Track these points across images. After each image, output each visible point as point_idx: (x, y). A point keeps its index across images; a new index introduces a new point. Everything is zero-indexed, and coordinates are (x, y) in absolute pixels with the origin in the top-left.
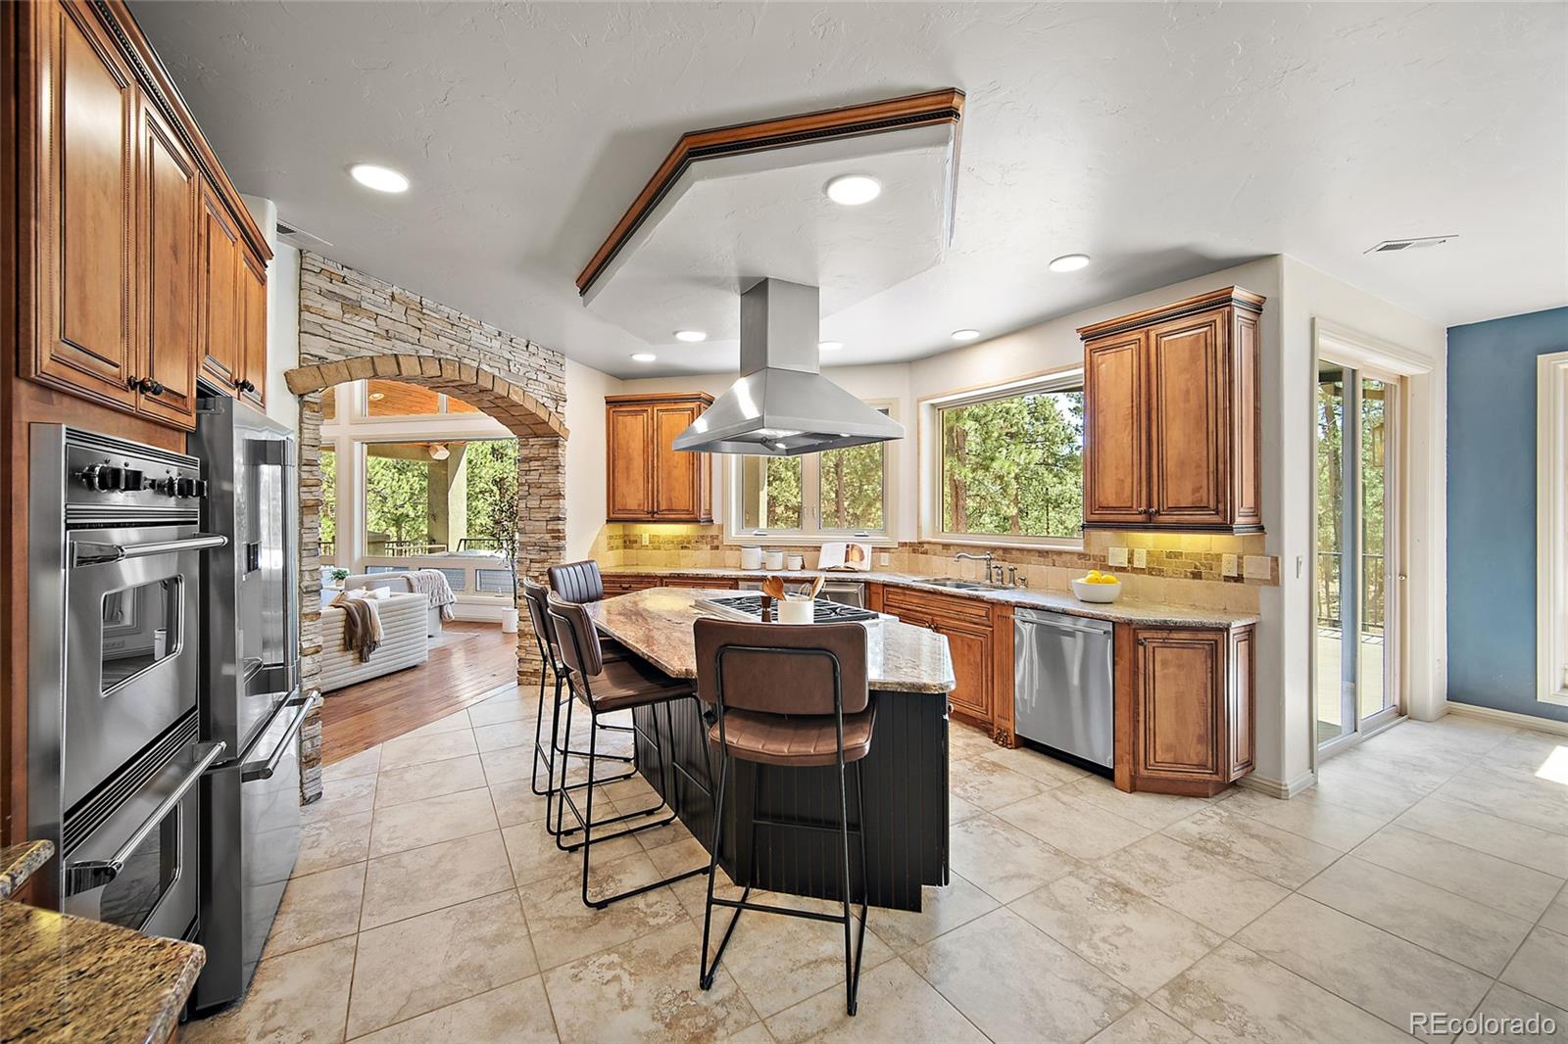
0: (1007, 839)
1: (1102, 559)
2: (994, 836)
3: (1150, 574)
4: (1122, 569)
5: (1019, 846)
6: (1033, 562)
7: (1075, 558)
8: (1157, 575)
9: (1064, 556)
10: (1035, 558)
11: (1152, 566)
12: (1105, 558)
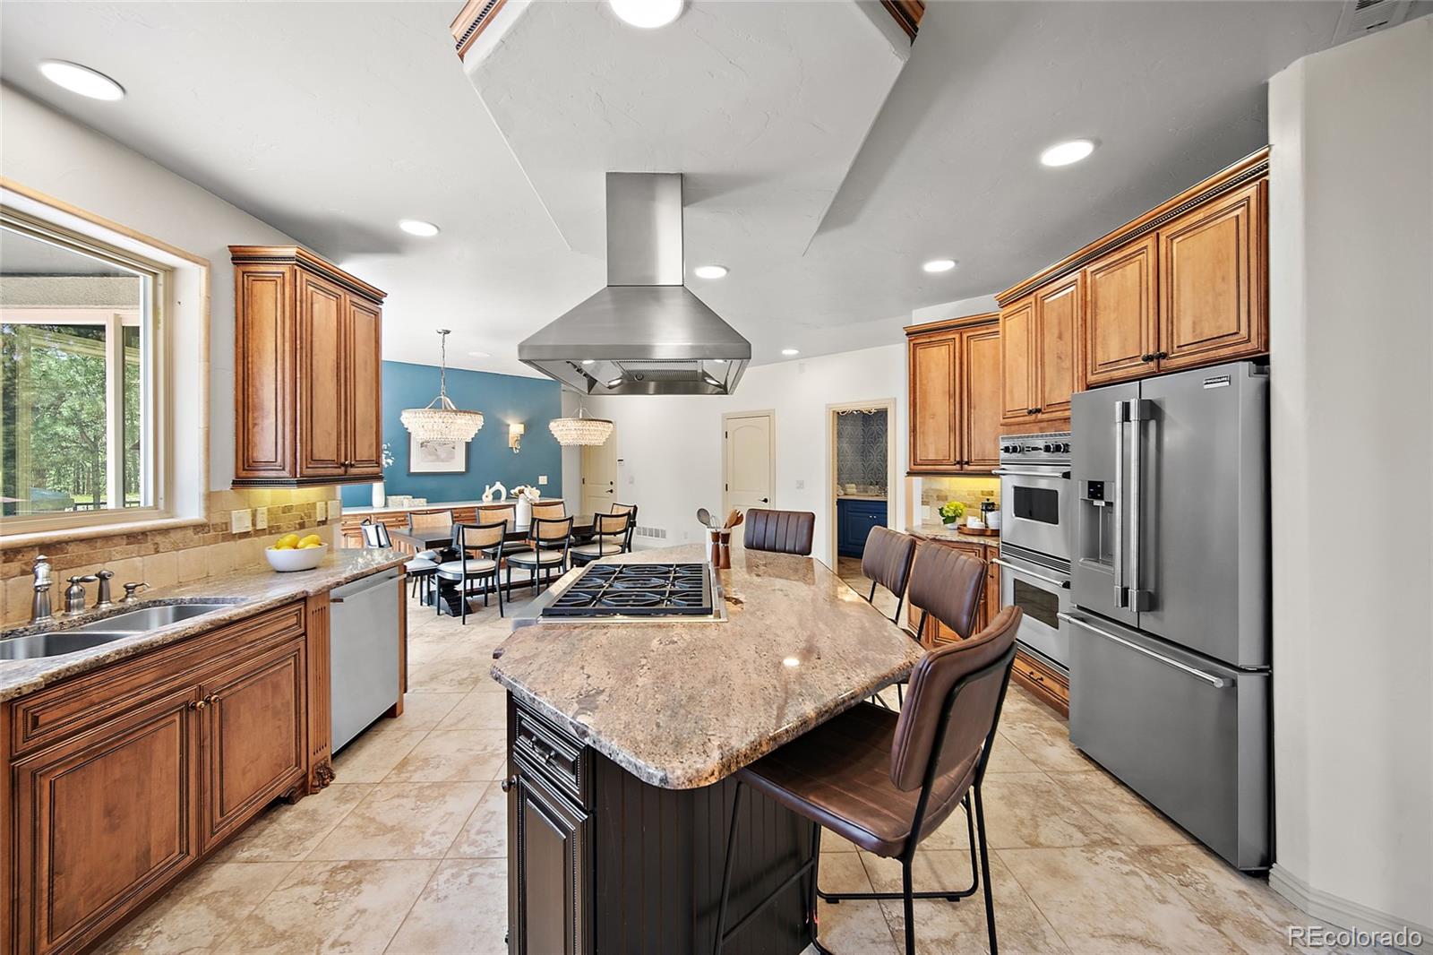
0: (471, 750)
1: (224, 526)
2: (482, 747)
3: (271, 533)
4: (245, 535)
5: (458, 750)
6: (118, 556)
7: (190, 532)
8: (276, 533)
9: (172, 534)
10: (123, 547)
11: (271, 524)
12: (227, 525)
